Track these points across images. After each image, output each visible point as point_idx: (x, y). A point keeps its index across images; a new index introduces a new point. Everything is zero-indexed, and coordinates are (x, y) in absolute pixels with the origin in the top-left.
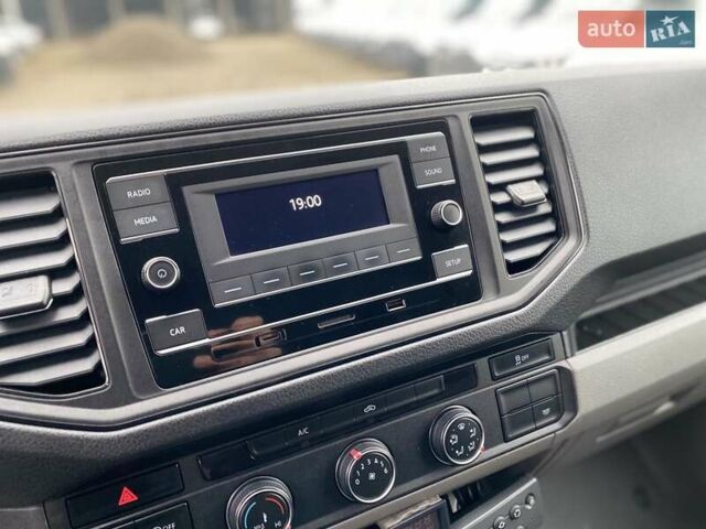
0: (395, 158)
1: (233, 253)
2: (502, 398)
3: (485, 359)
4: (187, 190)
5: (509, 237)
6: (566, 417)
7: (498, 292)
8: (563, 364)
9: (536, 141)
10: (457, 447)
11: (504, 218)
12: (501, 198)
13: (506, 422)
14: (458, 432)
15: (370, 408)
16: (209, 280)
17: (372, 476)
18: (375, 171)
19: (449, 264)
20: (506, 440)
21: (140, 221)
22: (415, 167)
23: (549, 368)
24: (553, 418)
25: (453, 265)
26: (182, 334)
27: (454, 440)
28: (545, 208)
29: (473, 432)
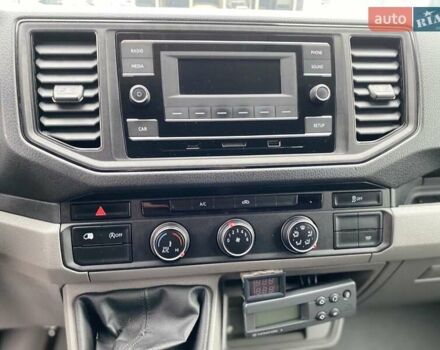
0: (293, 55)
1: (182, 93)
2: (337, 220)
3: (330, 193)
4: (163, 54)
5: (363, 118)
6: (382, 245)
7: (347, 150)
8: (388, 210)
9: (397, 59)
10: (298, 239)
11: (362, 105)
12: (362, 92)
13: (337, 236)
14: (299, 230)
15: (246, 202)
16: (165, 105)
17: (238, 240)
18: (277, 61)
19: (315, 126)
20: (335, 248)
21: (134, 66)
22: (305, 62)
23: (376, 210)
24: (372, 243)
25: (318, 127)
26: (145, 131)
27: (296, 234)
28: (395, 104)
29: (310, 234)
